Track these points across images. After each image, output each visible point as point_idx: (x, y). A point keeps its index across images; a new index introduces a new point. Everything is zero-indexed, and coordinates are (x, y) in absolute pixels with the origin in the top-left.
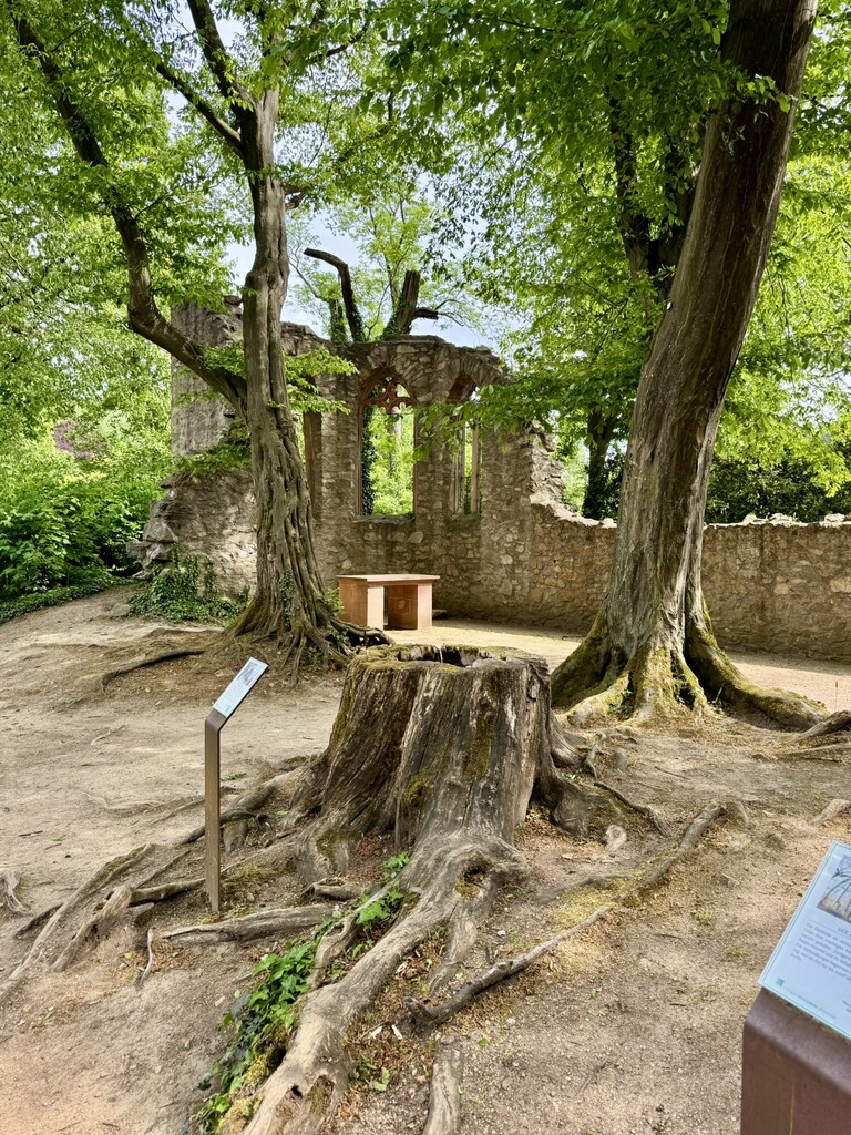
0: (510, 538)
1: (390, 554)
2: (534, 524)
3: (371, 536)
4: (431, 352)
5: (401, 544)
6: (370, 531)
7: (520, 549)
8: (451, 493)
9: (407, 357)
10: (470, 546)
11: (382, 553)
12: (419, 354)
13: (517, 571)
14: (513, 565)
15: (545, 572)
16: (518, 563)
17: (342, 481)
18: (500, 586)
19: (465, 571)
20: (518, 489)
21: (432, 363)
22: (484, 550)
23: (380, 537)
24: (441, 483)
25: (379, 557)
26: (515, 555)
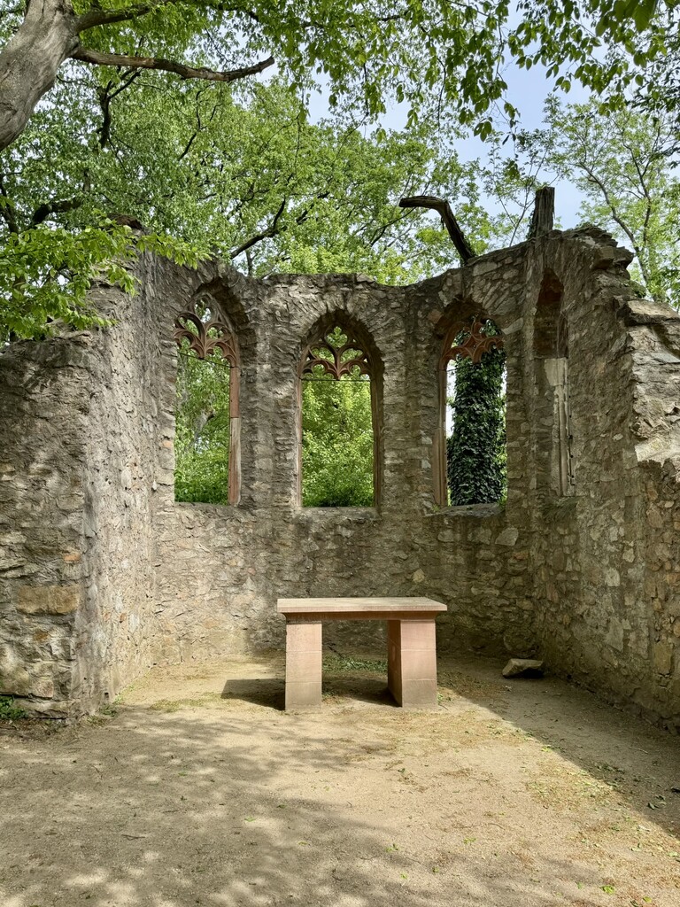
0: (614, 533)
1: (472, 562)
2: (646, 502)
3: (447, 535)
4: (519, 261)
5: (488, 547)
6: (445, 528)
7: (629, 557)
9: (486, 277)
10: (567, 551)
11: (461, 560)
12: (502, 268)
13: (628, 601)
14: (622, 589)
16: (628, 585)
17: (412, 460)
18: (606, 629)
19: (565, 597)
20: (618, 437)
22: (584, 558)
23: (458, 536)
25: (457, 566)
26: (623, 567)
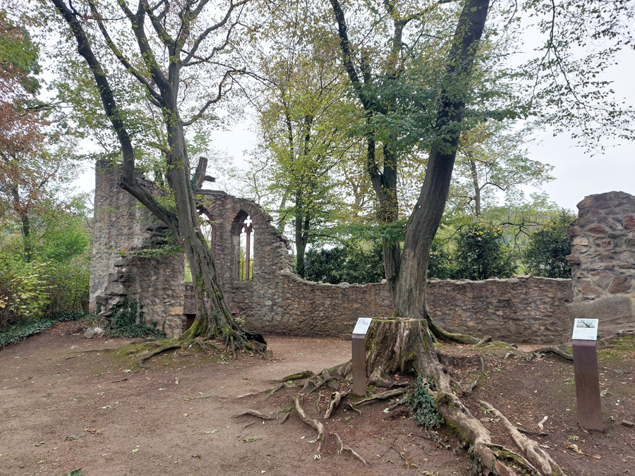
0: (270, 291)
4: (223, 199)
7: (275, 297)
8: (234, 270)
10: (246, 297)
12: (216, 199)
13: (274, 308)
14: (272, 305)
15: (290, 308)
16: (275, 304)
18: (264, 316)
19: (244, 310)
20: (274, 267)
21: (223, 205)
22: (255, 299)
24: (229, 264)
26: (273, 300)
